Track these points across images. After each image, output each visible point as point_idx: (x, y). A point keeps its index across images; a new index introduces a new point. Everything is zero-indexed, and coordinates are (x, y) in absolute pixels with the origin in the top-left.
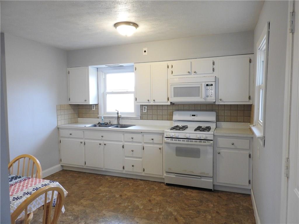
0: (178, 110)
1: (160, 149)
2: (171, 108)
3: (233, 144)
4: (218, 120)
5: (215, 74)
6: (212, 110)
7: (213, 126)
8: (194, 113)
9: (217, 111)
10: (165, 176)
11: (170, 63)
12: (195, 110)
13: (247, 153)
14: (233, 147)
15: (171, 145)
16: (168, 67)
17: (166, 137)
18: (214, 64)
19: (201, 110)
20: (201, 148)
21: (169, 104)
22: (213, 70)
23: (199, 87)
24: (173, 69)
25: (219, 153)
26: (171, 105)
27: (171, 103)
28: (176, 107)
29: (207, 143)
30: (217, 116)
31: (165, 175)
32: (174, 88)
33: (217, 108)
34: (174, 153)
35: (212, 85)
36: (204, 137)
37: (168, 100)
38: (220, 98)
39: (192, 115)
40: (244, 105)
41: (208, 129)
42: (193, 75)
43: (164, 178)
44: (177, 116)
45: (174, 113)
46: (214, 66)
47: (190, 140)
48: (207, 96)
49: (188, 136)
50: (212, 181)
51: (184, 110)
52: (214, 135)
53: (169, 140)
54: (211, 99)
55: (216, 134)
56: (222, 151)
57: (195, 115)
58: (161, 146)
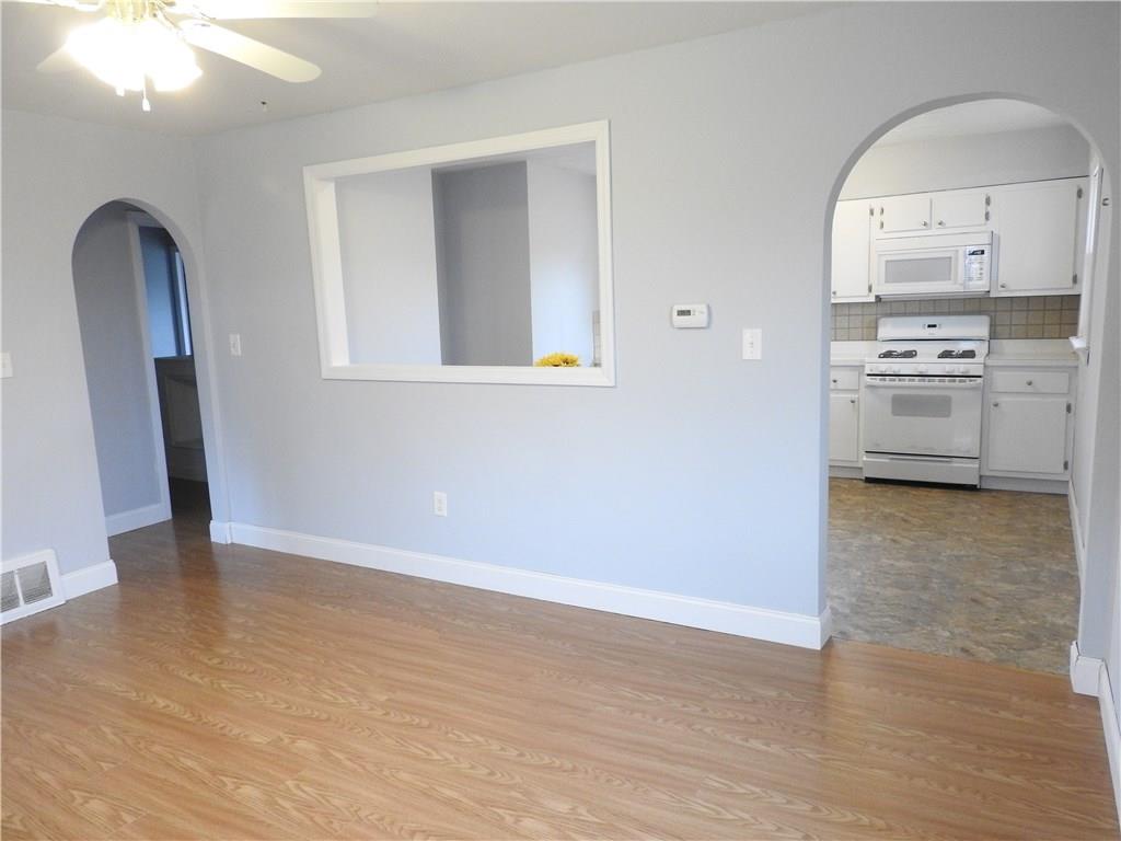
0: (891, 315)
1: (853, 402)
2: (873, 310)
3: (1030, 384)
4: (993, 335)
5: (992, 225)
6: (980, 313)
7: (981, 349)
8: (932, 320)
9: (993, 314)
10: (864, 462)
11: (876, 204)
12: (934, 314)
13: (1063, 401)
14: (1029, 389)
15: (882, 391)
16: (872, 213)
17: (869, 375)
18: (988, 202)
19: (949, 314)
20: (953, 394)
21: (873, 300)
22: (987, 216)
23: (950, 258)
24: (884, 218)
25: (996, 405)
26: (876, 302)
27: (877, 297)
28: (886, 307)
29: (968, 383)
30: (991, 325)
31: (865, 459)
32: (887, 261)
33: (992, 308)
34: (888, 409)
35: (983, 252)
36: (962, 370)
37: (870, 290)
38: (1000, 284)
39: (929, 326)
40: (1062, 296)
41: (970, 354)
42: (935, 230)
43: (861, 468)
44: (889, 329)
45: (882, 321)
46: (989, 208)
47: (927, 378)
48: (970, 279)
49: (923, 369)
50: (977, 466)
51: (905, 314)
52: (985, 366)
53: (877, 381)
54: (979, 285)
55: (989, 362)
56: (1003, 399)
57: (934, 326)
58: (854, 396)
